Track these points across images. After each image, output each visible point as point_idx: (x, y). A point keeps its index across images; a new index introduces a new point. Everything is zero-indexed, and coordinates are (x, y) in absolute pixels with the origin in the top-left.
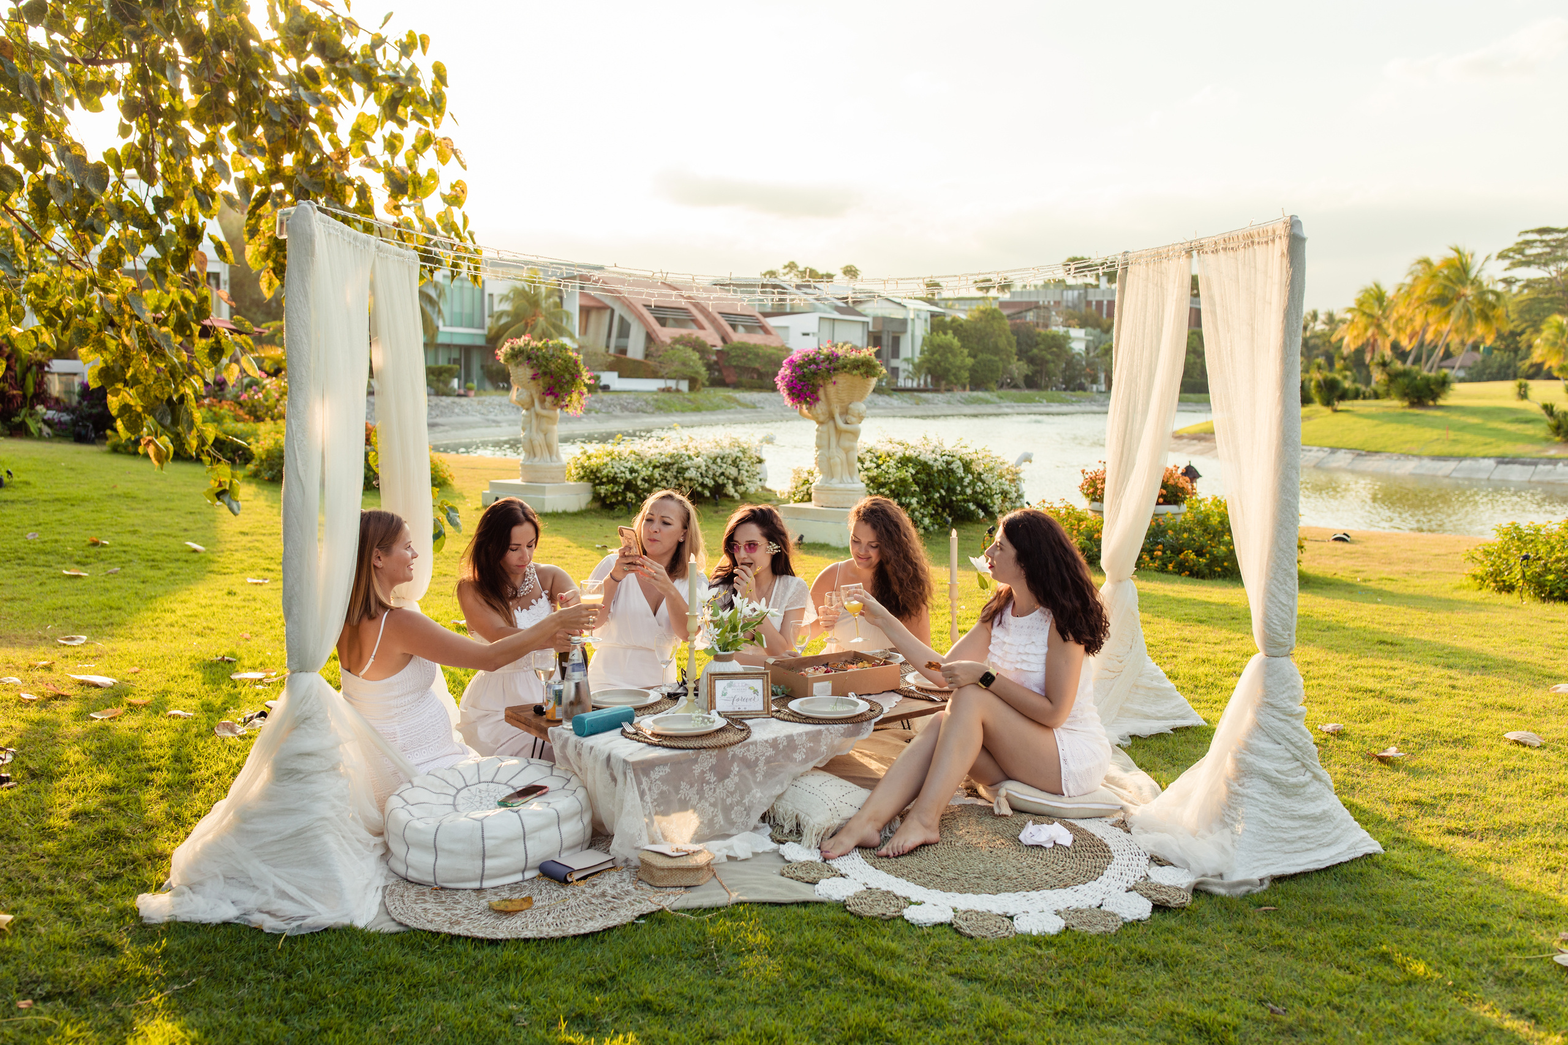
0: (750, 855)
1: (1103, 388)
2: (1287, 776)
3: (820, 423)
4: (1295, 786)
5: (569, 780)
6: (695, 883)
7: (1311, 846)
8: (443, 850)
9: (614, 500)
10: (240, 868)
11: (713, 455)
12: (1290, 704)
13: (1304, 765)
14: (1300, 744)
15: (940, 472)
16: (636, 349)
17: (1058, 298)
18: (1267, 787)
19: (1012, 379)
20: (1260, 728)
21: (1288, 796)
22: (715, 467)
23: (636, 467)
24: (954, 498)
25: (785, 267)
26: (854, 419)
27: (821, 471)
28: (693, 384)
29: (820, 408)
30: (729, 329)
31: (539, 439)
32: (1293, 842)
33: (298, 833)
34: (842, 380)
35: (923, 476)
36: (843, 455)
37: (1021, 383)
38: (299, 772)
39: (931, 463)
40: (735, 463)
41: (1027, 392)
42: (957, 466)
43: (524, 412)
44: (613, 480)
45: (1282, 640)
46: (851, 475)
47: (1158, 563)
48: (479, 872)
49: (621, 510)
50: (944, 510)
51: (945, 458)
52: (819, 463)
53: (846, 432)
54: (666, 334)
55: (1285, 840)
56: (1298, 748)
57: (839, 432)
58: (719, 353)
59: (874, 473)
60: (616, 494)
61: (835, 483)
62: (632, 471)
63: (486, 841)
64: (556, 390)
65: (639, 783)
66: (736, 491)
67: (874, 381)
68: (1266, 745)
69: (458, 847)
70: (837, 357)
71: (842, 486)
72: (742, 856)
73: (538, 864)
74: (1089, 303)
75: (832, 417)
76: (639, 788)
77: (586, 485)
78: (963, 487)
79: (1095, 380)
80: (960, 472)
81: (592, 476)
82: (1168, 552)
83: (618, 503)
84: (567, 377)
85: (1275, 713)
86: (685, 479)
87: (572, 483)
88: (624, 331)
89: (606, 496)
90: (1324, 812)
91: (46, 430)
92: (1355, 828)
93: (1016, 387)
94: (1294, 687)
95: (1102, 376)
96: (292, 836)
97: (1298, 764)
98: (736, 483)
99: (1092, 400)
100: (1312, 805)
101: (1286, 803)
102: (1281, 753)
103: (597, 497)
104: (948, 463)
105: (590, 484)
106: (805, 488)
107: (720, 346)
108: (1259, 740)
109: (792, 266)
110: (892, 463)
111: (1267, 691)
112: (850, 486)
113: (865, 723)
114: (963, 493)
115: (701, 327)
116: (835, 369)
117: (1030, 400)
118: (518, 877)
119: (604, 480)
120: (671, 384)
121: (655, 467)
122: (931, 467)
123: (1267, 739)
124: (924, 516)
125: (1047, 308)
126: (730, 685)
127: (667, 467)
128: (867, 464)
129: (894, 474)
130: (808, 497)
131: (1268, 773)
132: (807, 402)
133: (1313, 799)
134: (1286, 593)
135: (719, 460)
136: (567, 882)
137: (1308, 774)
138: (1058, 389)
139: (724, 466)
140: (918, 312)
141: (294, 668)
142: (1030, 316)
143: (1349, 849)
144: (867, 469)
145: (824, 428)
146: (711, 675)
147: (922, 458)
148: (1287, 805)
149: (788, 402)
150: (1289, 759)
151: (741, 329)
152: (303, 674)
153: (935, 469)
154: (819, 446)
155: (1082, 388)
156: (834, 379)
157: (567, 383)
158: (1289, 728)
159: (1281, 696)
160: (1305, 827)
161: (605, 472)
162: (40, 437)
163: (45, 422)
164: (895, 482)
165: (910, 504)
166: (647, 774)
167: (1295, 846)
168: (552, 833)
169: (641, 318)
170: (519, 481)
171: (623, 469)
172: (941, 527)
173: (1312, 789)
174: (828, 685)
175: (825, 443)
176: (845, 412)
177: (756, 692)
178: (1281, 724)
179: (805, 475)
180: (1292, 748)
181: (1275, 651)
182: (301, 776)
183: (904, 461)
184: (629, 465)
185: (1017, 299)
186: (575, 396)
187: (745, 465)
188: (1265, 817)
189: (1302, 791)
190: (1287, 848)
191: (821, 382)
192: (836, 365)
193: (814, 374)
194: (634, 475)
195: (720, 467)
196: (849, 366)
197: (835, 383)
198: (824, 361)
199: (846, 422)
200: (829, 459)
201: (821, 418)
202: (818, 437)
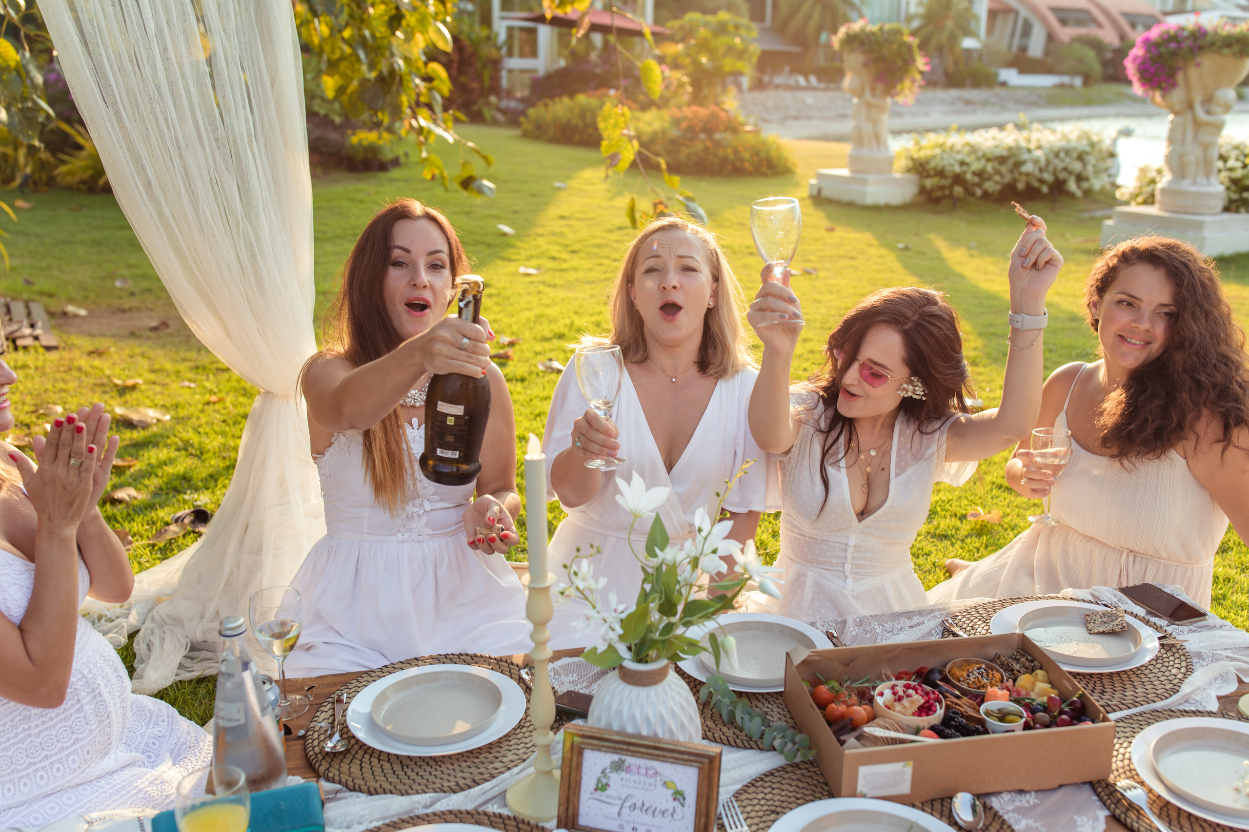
3: (1176, 113)
9: (940, 194)
11: (1056, 149)
16: (1036, 47)
22: (1056, 161)
23: (967, 160)
26: (1218, 109)
27: (1171, 169)
28: (1087, 80)
29: (1177, 95)
30: (1128, 29)
31: (867, 128)
34: (1208, 61)
36: (1199, 152)
40: (1081, 157)
43: (855, 100)
44: (941, 173)
46: (1208, 175)
49: (947, 205)
52: (1169, 159)
53: (1208, 124)
54: (1065, 34)
57: (1198, 125)
59: (1239, 174)
60: (942, 188)
61: (1186, 185)
64: (887, 77)
66: (1079, 187)
70: (1205, 33)
71: (1194, 189)
75: (1190, 106)
77: (913, 177)
81: (920, 168)
83: (944, 197)
84: (900, 63)
86: (1021, 174)
87: (900, 175)
88: (1027, 30)
89: (932, 190)
91: (500, 117)
98: (1080, 178)
103: (922, 190)
105: (917, 177)
106: (1149, 189)
107: (1117, 44)
112: (1204, 189)
115: (1099, 25)
116: (1201, 48)
119: (932, 173)
120: (1066, 79)
121: (989, 160)
127: (1002, 160)
128: (1231, 163)
130: (1150, 200)
135: (1062, 154)
139: (1068, 160)
144: (1231, 170)
145: (1180, 120)
149: (1138, 88)
154: (1171, 140)
156: (1198, 60)
161: (933, 165)
162: (495, 123)
163: (499, 110)
169: (1043, 19)
170: (845, 172)
171: (952, 161)
176: (1208, 100)
177: (678, 796)
179: (1153, 174)
184: (960, 157)
186: (908, 84)
187: (1091, 160)
191: (1181, 64)
192: (1201, 42)
193: (1174, 54)
194: (965, 168)
195: (1063, 161)
196: (1218, 44)
197: (1198, 65)
198: (1187, 38)
199: (1208, 113)
200: (1181, 157)
201: (1178, 107)
202: (1172, 131)
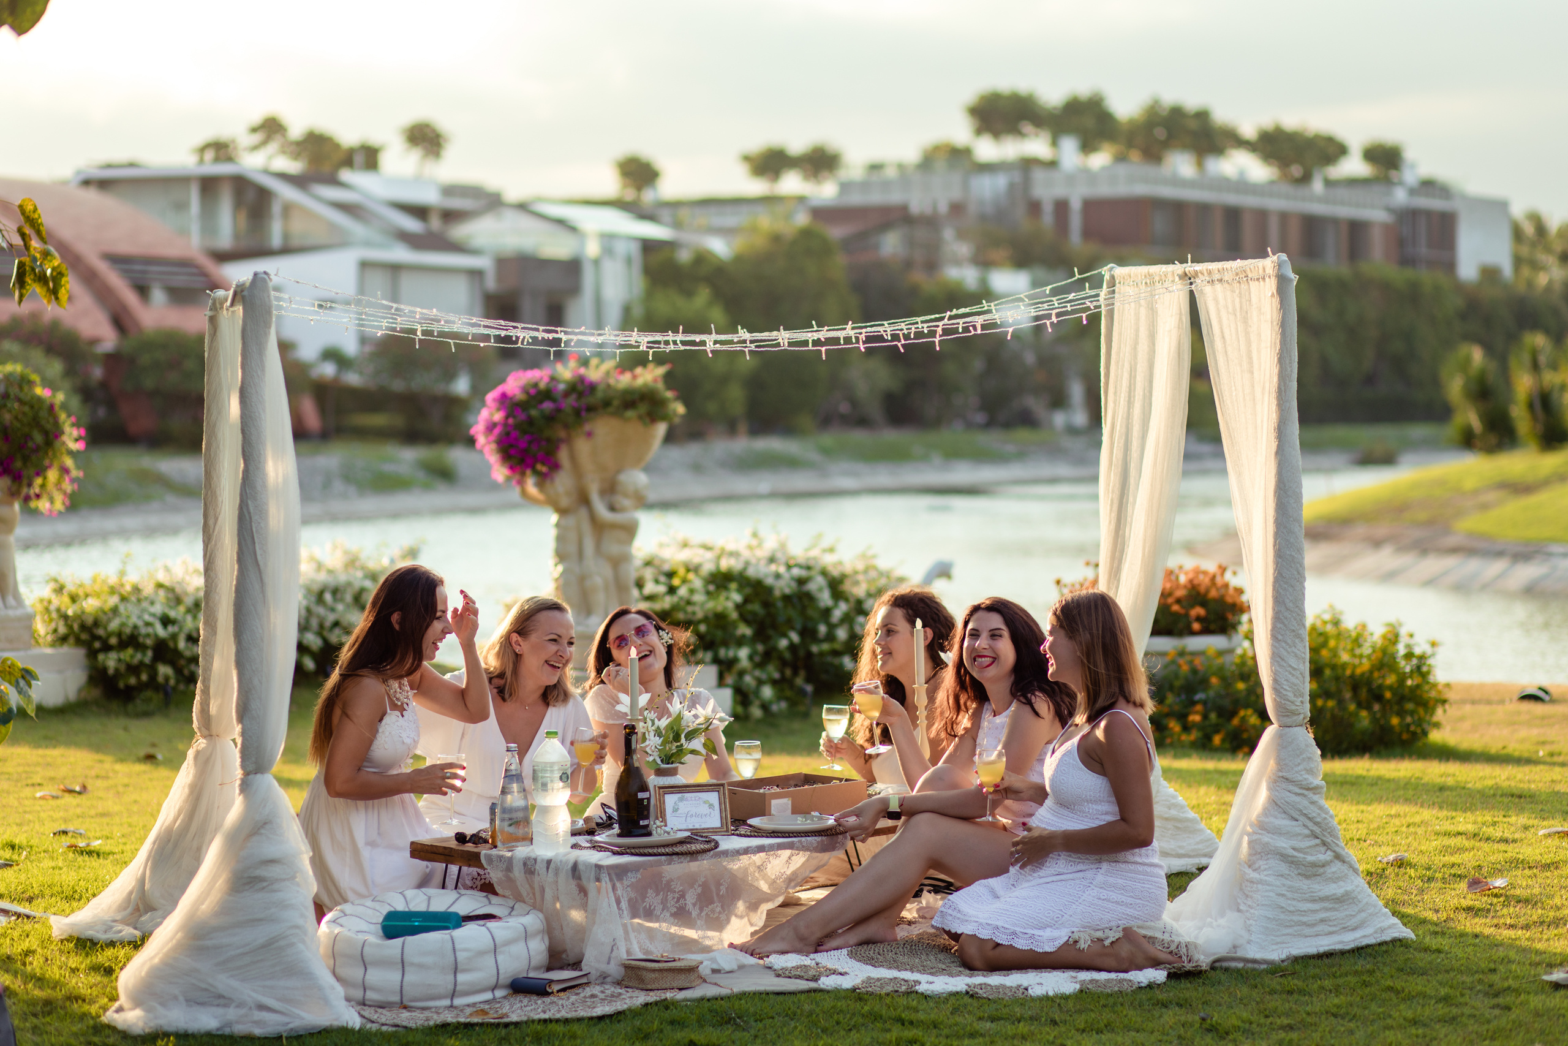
0: (736, 968)
1: (1080, 418)
2: (1305, 853)
3: (562, 511)
4: (1314, 865)
5: (513, 908)
6: (688, 985)
7: (1334, 929)
8: (412, 964)
9: (132, 681)
10: (203, 986)
11: (316, 588)
12: (1306, 776)
13: (1324, 844)
14: (1319, 820)
15: (786, 598)
17: (956, 194)
18: (1283, 868)
19: (854, 403)
20: (1274, 804)
21: (1307, 877)
22: (321, 610)
23: (172, 614)
24: (815, 649)
25: (254, 130)
26: (626, 502)
29: (563, 482)
30: (130, 297)
32: (1313, 925)
33: (269, 945)
34: (604, 428)
35: (756, 607)
36: (607, 571)
37: (875, 410)
38: (261, 879)
39: (769, 581)
41: (891, 436)
42: (818, 586)
44: (130, 640)
45: (1294, 708)
47: (1194, 735)
48: (451, 987)
49: (149, 700)
50: (795, 673)
51: (796, 572)
52: (562, 587)
53: (614, 526)
55: (1304, 924)
56: (1317, 824)
57: (599, 527)
58: (112, 360)
59: (663, 603)
60: (134, 669)
62: (166, 621)
63: (458, 954)
64: (18, 464)
65: (614, 888)
67: (661, 429)
68: (1284, 823)
69: (428, 960)
70: (592, 387)
72: (727, 968)
73: (509, 981)
74: (1035, 207)
75: (584, 500)
76: (615, 894)
77: (74, 654)
78: (832, 627)
79: (1059, 401)
80: (825, 598)
81: (86, 635)
82: (1213, 716)
83: (141, 687)
84: (38, 438)
85: (1291, 788)
87: (49, 651)
89: (115, 674)
90: (1347, 893)
92: (1385, 915)
93: (862, 421)
94: (1309, 758)
95: (1076, 391)
96: (263, 946)
97: (1318, 841)
99: (1054, 452)
100: (1334, 886)
101: (1304, 884)
102: (1298, 830)
103: (99, 678)
104: (801, 582)
105: (80, 653)
107: (108, 339)
108: (1276, 818)
109: (271, 128)
110: (697, 583)
111: (1281, 763)
113: (840, 837)
114: (831, 637)
115: (63, 295)
116: (590, 409)
117: (896, 456)
118: (488, 996)
119: (113, 641)
122: (769, 590)
123: (1283, 816)
124: (760, 682)
125: (931, 222)
126: (681, 800)
128: (650, 588)
129: (703, 604)
131: (1284, 852)
132: (536, 473)
133: (1335, 880)
134: (1296, 656)
135: (328, 597)
136: (548, 994)
137: (1329, 853)
138: (970, 426)
139: (338, 607)
140: (608, 239)
141: (251, 767)
142: (891, 244)
143: (1376, 932)
144: (653, 598)
145: (571, 521)
146: (660, 788)
147: (751, 572)
148: (1305, 887)
149: (500, 473)
150: (1307, 836)
151: (158, 296)
152: (259, 776)
153: (777, 593)
154: (561, 556)
155: (1027, 420)
156: (587, 427)
157: (37, 449)
158: (1305, 803)
159: (1296, 769)
160: (1327, 910)
161: (114, 625)
164: (705, 620)
165: (735, 660)
166: (620, 879)
167: (1316, 929)
168: (519, 949)
171: (147, 619)
172: (793, 703)
173: (1334, 869)
174: (786, 802)
175: (572, 548)
176: (610, 489)
177: (711, 806)
178: (1298, 799)
180: (1310, 824)
181: (1288, 721)
182: (265, 884)
183: (720, 580)
184: (158, 609)
185: (856, 199)
186: (52, 475)
188: (1282, 902)
189: (1321, 870)
190: (1308, 931)
191: (562, 434)
192: (590, 400)
193: (551, 419)
194: (171, 629)
195: (333, 610)
196: (616, 403)
197: (589, 434)
198: (566, 394)
199: (612, 508)
200: (582, 579)
201: (565, 502)
202: (560, 539)
